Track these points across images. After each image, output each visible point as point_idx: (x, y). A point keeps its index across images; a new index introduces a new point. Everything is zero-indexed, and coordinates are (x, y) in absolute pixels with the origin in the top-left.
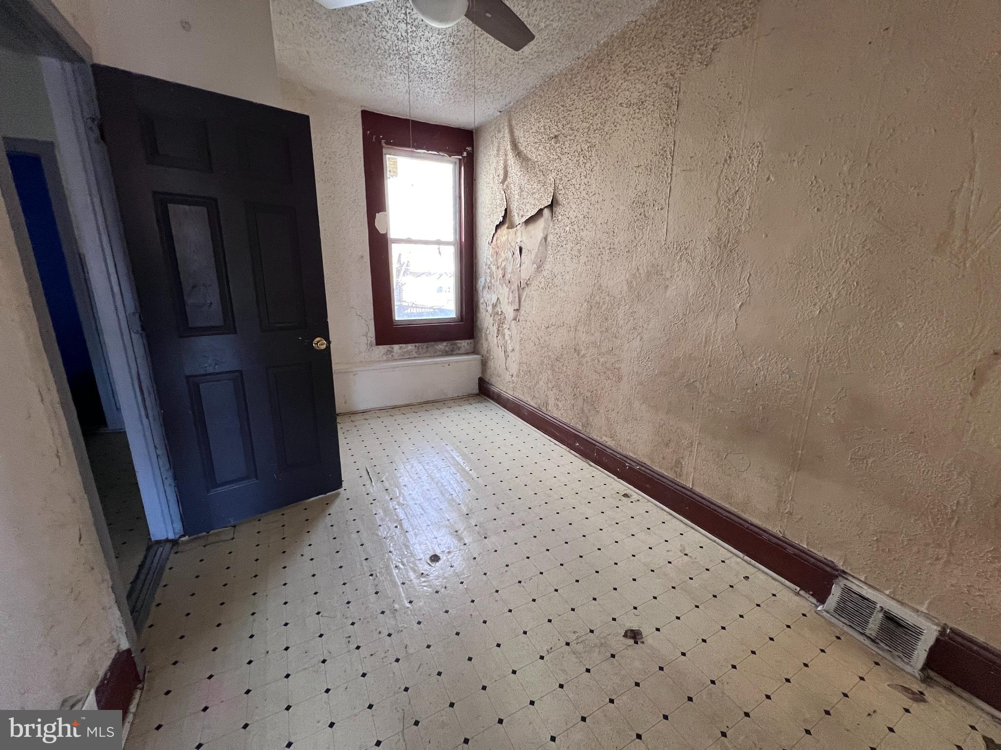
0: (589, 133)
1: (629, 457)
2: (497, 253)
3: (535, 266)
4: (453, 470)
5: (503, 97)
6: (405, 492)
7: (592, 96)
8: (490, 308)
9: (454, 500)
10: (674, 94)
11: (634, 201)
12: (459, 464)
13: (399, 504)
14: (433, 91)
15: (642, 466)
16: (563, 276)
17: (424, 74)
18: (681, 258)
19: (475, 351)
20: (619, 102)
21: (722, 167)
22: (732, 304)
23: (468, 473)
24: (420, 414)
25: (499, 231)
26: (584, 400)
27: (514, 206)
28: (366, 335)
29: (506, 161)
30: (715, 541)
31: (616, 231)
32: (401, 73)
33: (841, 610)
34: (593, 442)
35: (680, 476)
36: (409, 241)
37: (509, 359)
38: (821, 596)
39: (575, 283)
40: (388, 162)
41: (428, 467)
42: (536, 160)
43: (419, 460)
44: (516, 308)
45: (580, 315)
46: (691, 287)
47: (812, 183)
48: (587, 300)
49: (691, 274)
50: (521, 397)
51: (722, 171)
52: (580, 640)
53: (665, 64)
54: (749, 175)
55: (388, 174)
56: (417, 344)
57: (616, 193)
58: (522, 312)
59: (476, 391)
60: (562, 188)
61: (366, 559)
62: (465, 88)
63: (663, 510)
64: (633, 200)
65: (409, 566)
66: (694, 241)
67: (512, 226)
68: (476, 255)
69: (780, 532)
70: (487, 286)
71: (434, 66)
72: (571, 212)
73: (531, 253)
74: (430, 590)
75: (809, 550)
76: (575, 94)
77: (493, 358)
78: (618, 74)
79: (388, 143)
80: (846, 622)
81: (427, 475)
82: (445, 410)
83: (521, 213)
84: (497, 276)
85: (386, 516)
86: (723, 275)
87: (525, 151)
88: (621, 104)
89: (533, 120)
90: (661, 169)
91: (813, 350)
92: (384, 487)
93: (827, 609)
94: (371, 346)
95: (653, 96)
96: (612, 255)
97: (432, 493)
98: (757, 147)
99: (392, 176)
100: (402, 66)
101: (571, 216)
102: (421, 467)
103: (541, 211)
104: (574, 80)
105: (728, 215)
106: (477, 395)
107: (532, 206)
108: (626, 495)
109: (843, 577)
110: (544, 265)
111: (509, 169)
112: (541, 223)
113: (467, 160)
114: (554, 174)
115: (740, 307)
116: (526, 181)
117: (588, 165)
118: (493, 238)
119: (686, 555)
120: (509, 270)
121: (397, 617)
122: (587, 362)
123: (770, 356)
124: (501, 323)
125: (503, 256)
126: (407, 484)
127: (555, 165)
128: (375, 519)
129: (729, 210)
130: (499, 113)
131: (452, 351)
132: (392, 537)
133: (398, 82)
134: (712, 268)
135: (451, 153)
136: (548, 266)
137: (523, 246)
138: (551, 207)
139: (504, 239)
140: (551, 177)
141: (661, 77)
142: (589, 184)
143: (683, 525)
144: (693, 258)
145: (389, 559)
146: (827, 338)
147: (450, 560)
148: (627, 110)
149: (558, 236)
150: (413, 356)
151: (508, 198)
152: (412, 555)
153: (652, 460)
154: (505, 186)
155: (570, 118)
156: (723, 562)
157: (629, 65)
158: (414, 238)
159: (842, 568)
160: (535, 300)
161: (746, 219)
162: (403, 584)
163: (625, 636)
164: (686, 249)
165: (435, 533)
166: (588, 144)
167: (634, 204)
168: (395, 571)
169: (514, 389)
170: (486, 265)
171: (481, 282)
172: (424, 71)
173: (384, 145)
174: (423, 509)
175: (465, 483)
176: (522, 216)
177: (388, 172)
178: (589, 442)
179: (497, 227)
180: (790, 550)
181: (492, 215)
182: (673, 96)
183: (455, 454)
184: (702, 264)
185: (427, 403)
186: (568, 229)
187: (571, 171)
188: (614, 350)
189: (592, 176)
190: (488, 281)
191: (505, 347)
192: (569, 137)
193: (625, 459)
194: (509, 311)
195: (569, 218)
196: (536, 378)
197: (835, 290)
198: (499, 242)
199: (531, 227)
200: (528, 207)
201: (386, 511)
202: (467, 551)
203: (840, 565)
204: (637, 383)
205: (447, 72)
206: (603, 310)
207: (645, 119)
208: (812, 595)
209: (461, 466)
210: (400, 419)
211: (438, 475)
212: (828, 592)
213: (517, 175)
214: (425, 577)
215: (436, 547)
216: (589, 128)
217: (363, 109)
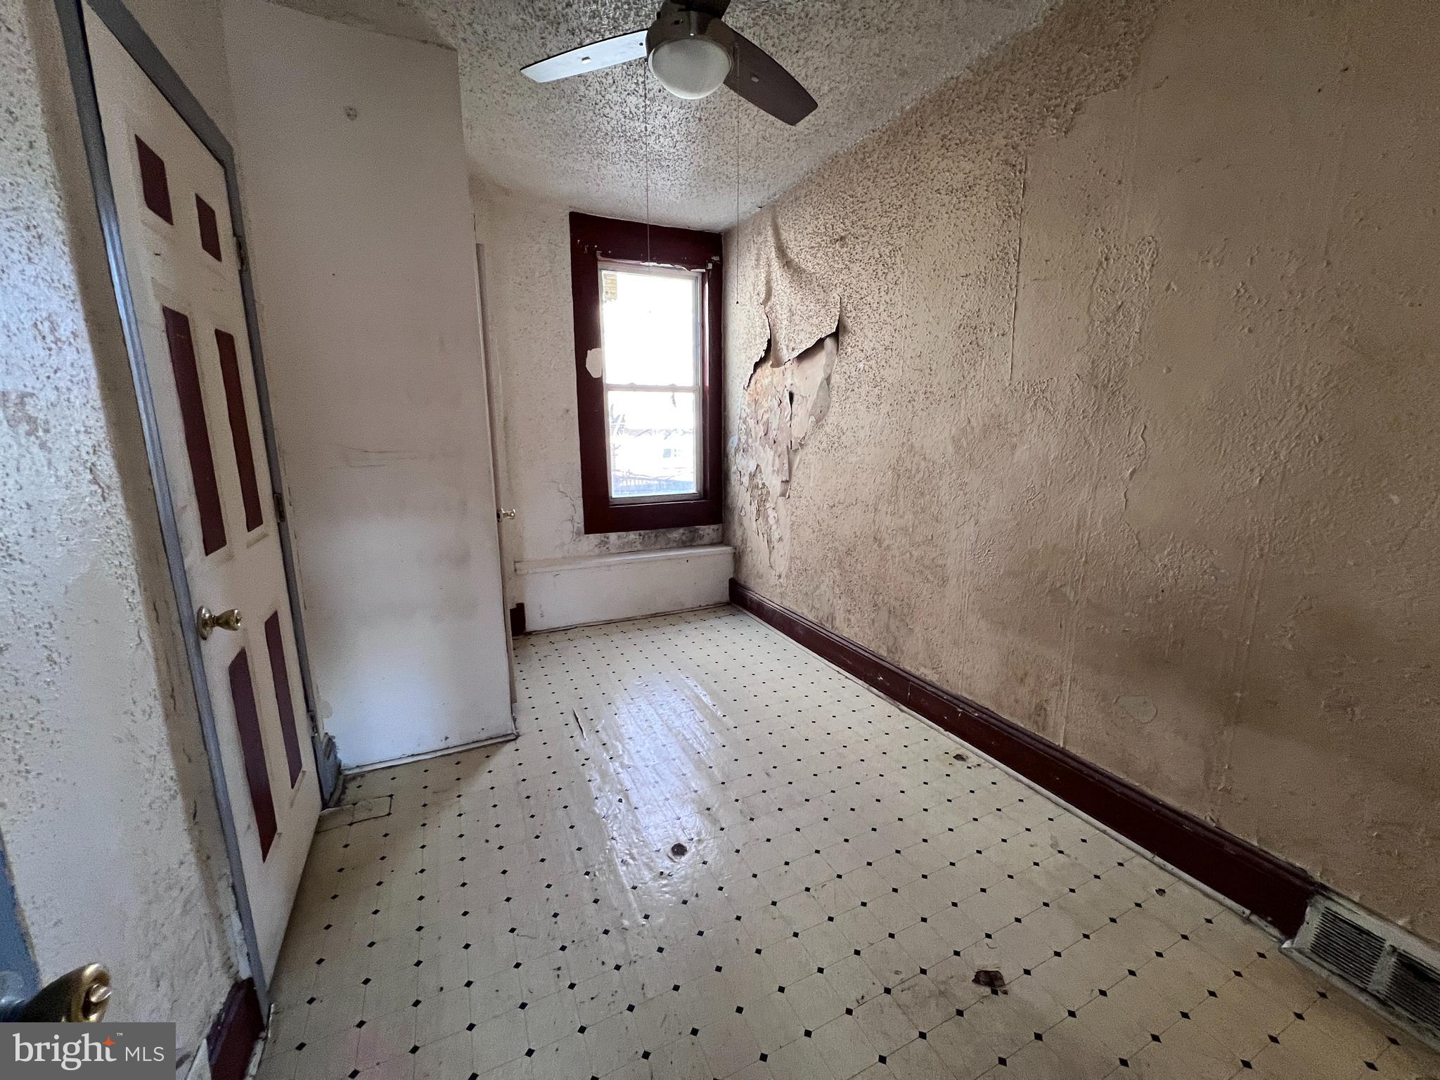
0: (891, 232)
1: (962, 699)
2: (756, 402)
3: (813, 418)
4: (699, 716)
5: (766, 187)
6: (631, 746)
7: (895, 181)
8: (746, 480)
9: (701, 761)
10: (1018, 174)
11: (961, 325)
12: (707, 706)
13: (622, 765)
14: (669, 183)
15: (983, 713)
16: (855, 432)
17: (658, 161)
18: (1036, 405)
19: (723, 540)
20: (935, 189)
21: (1095, 273)
22: (1118, 471)
23: (719, 720)
24: (645, 632)
25: (759, 370)
26: (890, 612)
27: (781, 337)
28: (572, 520)
29: (769, 274)
30: (1104, 832)
31: (933, 368)
32: (626, 161)
33: (1322, 949)
34: (905, 675)
35: (1044, 729)
36: (632, 387)
37: (775, 551)
38: (1289, 927)
39: (873, 441)
40: (604, 282)
41: (662, 711)
42: (813, 271)
43: (648, 701)
44: (784, 479)
45: (881, 488)
46: (1052, 446)
47: (1238, 291)
48: (892, 467)
49: (1053, 426)
50: (794, 608)
51: (1095, 279)
52: (906, 985)
53: (1003, 133)
54: (1137, 284)
55: (603, 296)
56: (642, 532)
57: (933, 313)
58: (794, 484)
59: (726, 598)
60: (853, 309)
61: (579, 849)
62: (712, 178)
63: (1018, 780)
64: (959, 323)
65: (642, 860)
66: (1055, 379)
67: (778, 363)
68: (725, 405)
69: (1212, 819)
70: (741, 448)
71: (672, 150)
72: (866, 343)
73: (807, 401)
74: (674, 898)
75: (1262, 850)
76: (869, 180)
77: (751, 551)
78: (932, 150)
79: (605, 255)
80: (1334, 969)
81: (661, 723)
82: (684, 627)
83: (792, 345)
84: (756, 434)
85: (604, 782)
86: (1103, 428)
87: (797, 260)
88: (938, 190)
89: (807, 217)
90: (1001, 279)
91: (1251, 538)
92: (601, 740)
93: (1299, 946)
94: (578, 534)
95: (986, 177)
96: (928, 402)
97: (669, 750)
98: (1150, 243)
99: (610, 299)
100: (629, 152)
101: (866, 347)
102: (652, 711)
103: (820, 343)
104: (868, 160)
105: (1107, 342)
106: (727, 604)
107: (808, 336)
108: (959, 757)
109: (1324, 895)
110: (826, 418)
111: (774, 285)
112: (821, 359)
113: (713, 273)
114: (839, 290)
115: (1132, 474)
116: (799, 300)
117: (890, 276)
118: (750, 380)
119: (1061, 852)
120: (774, 425)
121: (628, 940)
122: (894, 557)
123: (1182, 547)
124: (763, 501)
125: (766, 405)
126: (634, 735)
127: (841, 277)
128: (589, 789)
129: (1108, 334)
130: (758, 210)
131: (692, 540)
132: (616, 817)
133: (623, 173)
134: (1083, 418)
135: (690, 265)
136: (832, 418)
137: (794, 391)
138: (835, 336)
139: (766, 381)
140: (835, 295)
141: (997, 151)
142: (893, 302)
143: (1052, 806)
144: (1055, 404)
145: (612, 849)
146: (1275, 520)
147: (701, 853)
148: (946, 199)
149: (846, 376)
150: (636, 549)
151: (771, 323)
152: (646, 844)
153: (1000, 706)
154: (767, 308)
155: (862, 212)
156: (1121, 864)
157: (949, 137)
158: (638, 383)
159: (1319, 880)
160: (813, 467)
161: (1135, 348)
162: (634, 888)
163: (977, 980)
164: (1043, 392)
165: (678, 811)
166: (891, 248)
167: (962, 328)
168: (622, 869)
169: (782, 595)
170: (740, 418)
171: (733, 442)
172: (657, 157)
173: (599, 257)
174: (658, 774)
175: (717, 736)
176: (793, 350)
177: (604, 293)
178: (900, 675)
179: (757, 365)
180: (1230, 849)
181: (748, 349)
182: (1016, 176)
183: (700, 691)
184: (1068, 413)
185: (655, 616)
186: (861, 365)
187: (865, 285)
188: (935, 538)
189: (897, 292)
190: (743, 441)
191: (769, 535)
192: (861, 239)
193: (955, 701)
194: (774, 483)
195: (862, 351)
196: (815, 579)
197: (1285, 448)
198: (758, 385)
199: (807, 364)
200: (802, 336)
201: (604, 774)
202: (726, 838)
203: (1317, 876)
204: (971, 588)
205: (690, 157)
206: (916, 480)
207: (975, 211)
208: (1270, 922)
209: (710, 709)
210: (618, 639)
211: (677, 723)
212: (1299, 919)
213: (785, 293)
214: (665, 878)
215: (680, 833)
216: (890, 225)
217: (572, 210)
